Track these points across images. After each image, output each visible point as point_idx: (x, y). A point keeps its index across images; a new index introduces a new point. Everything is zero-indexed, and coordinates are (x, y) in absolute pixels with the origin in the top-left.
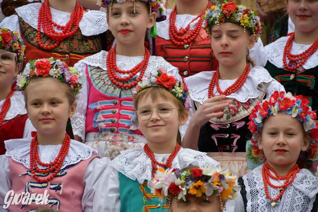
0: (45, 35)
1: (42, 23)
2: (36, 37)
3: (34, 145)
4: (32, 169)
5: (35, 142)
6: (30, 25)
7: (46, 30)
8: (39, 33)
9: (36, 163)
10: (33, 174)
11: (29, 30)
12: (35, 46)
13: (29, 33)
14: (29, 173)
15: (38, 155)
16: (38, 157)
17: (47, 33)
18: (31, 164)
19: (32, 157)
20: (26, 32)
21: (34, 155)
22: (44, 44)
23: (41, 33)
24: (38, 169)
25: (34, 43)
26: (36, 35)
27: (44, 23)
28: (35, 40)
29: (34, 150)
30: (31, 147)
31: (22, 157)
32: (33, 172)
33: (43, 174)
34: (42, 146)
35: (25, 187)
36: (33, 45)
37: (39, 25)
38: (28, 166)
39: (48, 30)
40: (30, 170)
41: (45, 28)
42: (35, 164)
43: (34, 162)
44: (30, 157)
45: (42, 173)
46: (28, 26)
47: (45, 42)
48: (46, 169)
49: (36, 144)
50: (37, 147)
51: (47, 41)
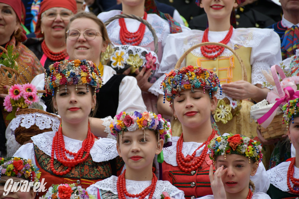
0: (58, 161)
1: (56, 151)
2: (49, 163)
6: (44, 152)
7: (59, 156)
8: (52, 159)
11: (43, 157)
12: (49, 172)
13: (43, 159)
17: (60, 160)
20: (41, 158)
22: (57, 170)
23: (55, 159)
25: (47, 169)
26: (49, 162)
27: (57, 151)
28: (49, 166)
36: (46, 171)
37: (53, 152)
39: (60, 157)
41: (58, 155)
46: (42, 154)
47: (58, 168)
51: (59, 167)
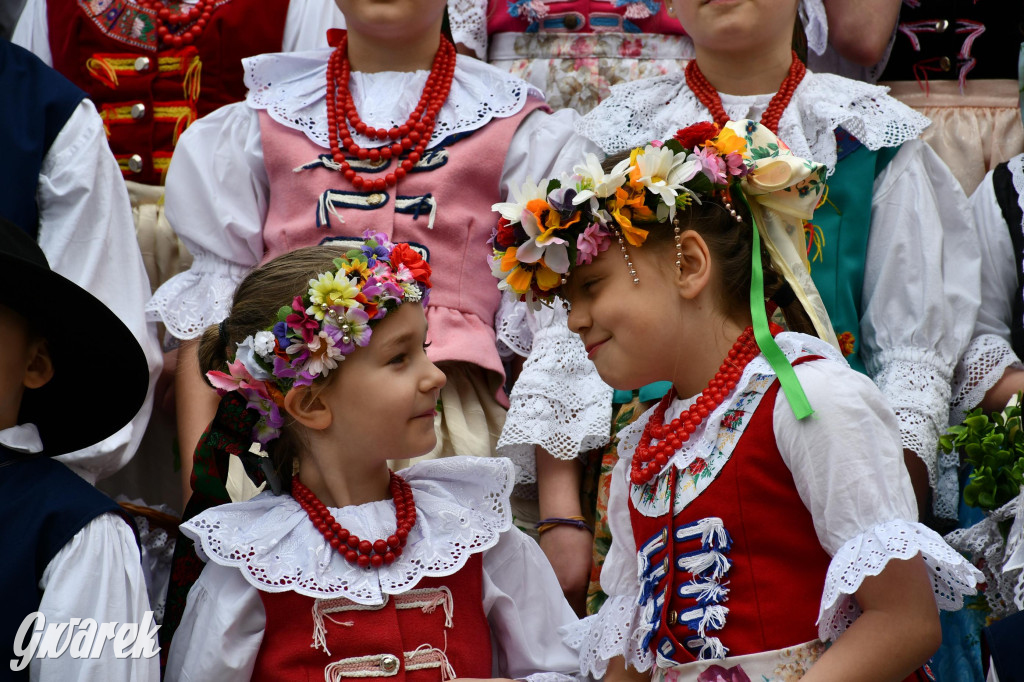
3: (337, 72)
4: (335, 149)
5: (340, 62)
9: (346, 128)
10: (340, 166)
14: (325, 161)
15: (352, 103)
16: (354, 108)
18: (330, 131)
19: (334, 111)
21: (340, 103)
24: (353, 147)
29: (337, 89)
30: (328, 79)
31: (302, 110)
32: (338, 156)
33: (371, 164)
34: (364, 75)
35: (316, 205)
38: (324, 142)
40: (329, 153)
42: (344, 131)
43: (342, 125)
44: (328, 111)
45: (369, 160)
48: (379, 149)
49: (344, 67)
50: (349, 80)
